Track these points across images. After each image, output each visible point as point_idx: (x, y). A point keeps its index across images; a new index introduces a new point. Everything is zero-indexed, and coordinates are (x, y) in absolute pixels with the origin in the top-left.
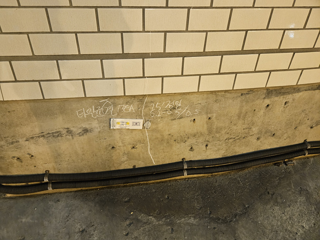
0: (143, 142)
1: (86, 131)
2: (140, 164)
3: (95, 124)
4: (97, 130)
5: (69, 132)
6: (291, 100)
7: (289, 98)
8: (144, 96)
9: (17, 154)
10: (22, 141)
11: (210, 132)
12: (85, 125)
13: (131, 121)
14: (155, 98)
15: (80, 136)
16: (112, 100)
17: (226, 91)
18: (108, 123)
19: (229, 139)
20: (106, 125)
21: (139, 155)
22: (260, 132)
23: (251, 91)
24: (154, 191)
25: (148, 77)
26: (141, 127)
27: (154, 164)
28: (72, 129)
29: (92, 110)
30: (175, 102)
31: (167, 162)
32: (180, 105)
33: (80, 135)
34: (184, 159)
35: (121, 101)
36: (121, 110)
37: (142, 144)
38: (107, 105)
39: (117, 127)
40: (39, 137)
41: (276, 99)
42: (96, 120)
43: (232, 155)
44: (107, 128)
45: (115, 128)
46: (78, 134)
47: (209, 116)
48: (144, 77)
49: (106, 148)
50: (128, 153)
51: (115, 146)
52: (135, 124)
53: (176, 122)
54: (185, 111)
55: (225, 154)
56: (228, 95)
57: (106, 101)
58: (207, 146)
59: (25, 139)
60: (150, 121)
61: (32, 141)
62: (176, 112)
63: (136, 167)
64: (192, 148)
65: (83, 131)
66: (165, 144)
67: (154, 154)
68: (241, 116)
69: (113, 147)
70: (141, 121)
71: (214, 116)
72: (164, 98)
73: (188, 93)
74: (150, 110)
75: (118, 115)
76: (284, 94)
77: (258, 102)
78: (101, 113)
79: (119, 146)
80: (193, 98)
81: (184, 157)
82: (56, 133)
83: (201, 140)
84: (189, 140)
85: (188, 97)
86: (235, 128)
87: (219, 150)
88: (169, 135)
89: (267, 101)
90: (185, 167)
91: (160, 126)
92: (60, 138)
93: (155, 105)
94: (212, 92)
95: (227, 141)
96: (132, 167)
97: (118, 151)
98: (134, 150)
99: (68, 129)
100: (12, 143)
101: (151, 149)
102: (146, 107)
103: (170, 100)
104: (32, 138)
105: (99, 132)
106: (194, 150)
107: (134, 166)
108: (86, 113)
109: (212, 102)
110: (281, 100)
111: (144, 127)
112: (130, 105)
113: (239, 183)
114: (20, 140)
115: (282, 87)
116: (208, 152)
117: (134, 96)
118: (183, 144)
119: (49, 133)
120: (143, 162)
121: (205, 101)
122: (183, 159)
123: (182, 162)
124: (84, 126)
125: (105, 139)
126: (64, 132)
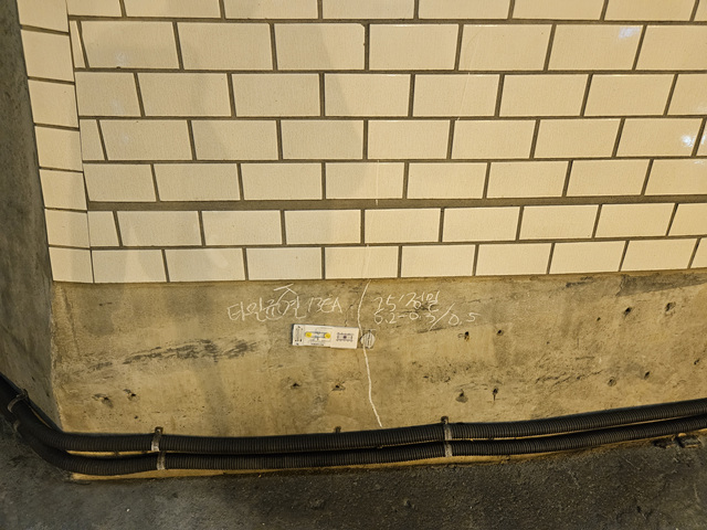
0: (356, 375)
1: (242, 348)
2: (351, 425)
3: (261, 335)
4: (265, 347)
5: (210, 348)
6: (679, 301)
7: (675, 295)
8: (363, 281)
9: (104, 390)
10: (118, 364)
11: (502, 362)
12: (243, 337)
13: (332, 331)
14: (385, 286)
15: (230, 357)
16: (298, 288)
17: (533, 277)
18: (288, 333)
19: (545, 379)
20: (283, 337)
21: (349, 406)
22: (615, 367)
23: (587, 278)
24: (378, 487)
25: (371, 245)
26: (354, 345)
27: (381, 426)
28: (215, 343)
29: (258, 306)
30: (425, 296)
31: (409, 423)
32: (436, 302)
33: (231, 355)
34: (446, 418)
35: (317, 289)
36: (314, 308)
37: (356, 382)
38: (289, 297)
39: (306, 342)
40: (150, 356)
41: (646, 296)
42: (265, 327)
43: (553, 416)
44: (284, 344)
45: (301, 344)
46: (226, 354)
47: (499, 326)
48: (363, 244)
49: (281, 386)
50: (325, 399)
51: (299, 383)
52: (341, 337)
53: (428, 337)
54: (448, 315)
55: (538, 412)
56: (538, 285)
57: (286, 289)
58: (495, 391)
59: (123, 359)
60: (374, 333)
61: (136, 364)
62: (429, 315)
63: (342, 431)
64: (462, 395)
65: (237, 347)
66: (404, 384)
67: (381, 404)
68: (570, 330)
69: (295, 385)
70: (355, 332)
71: (510, 328)
72: (402, 287)
73: (454, 279)
74: (374, 309)
75: (309, 317)
76: (662, 286)
77: (605, 301)
78: (276, 311)
79: (307, 383)
80: (465, 290)
81: (446, 414)
82: (183, 349)
83: (482, 377)
84: (457, 377)
85: (452, 285)
86: (557, 355)
87: (523, 402)
88: (414, 363)
89: (626, 302)
90: (449, 437)
91: (395, 343)
92: (190, 360)
93: (385, 300)
94: (503, 278)
95: (540, 383)
96: (332, 431)
97: (305, 393)
98: (337, 392)
99: (208, 342)
100: (99, 367)
101: (374, 393)
102: (365, 303)
103: (416, 291)
104: (138, 358)
105: (269, 351)
106: (467, 399)
107: (338, 429)
108: (247, 312)
109: (504, 298)
110: (658, 299)
111: (360, 345)
112: (333, 298)
113: (571, 482)
114: (114, 361)
115: (658, 273)
116: (499, 407)
117: (343, 281)
118: (442, 385)
119: (170, 350)
120: (357, 419)
121: (490, 296)
122: (443, 419)
123: (441, 426)
124: (240, 338)
125: (280, 366)
126: (201, 348)
